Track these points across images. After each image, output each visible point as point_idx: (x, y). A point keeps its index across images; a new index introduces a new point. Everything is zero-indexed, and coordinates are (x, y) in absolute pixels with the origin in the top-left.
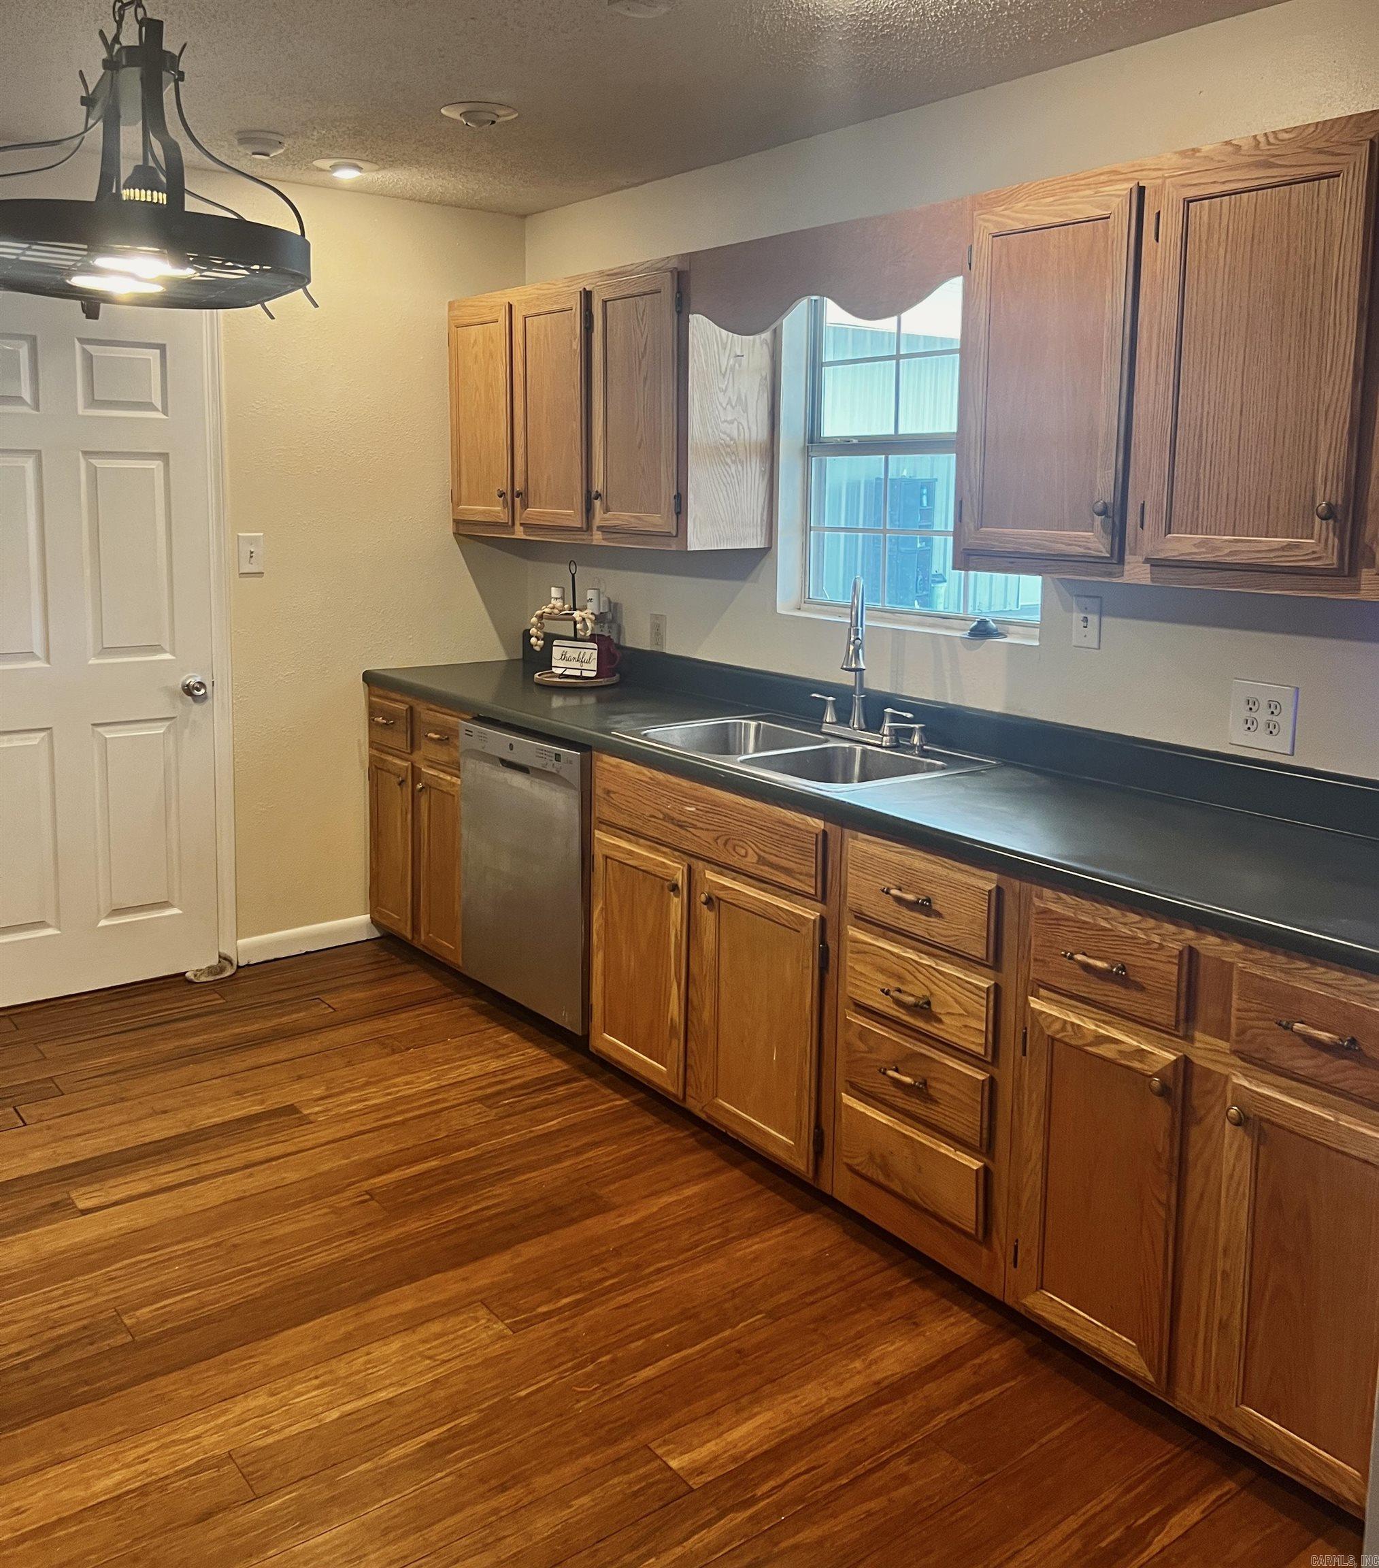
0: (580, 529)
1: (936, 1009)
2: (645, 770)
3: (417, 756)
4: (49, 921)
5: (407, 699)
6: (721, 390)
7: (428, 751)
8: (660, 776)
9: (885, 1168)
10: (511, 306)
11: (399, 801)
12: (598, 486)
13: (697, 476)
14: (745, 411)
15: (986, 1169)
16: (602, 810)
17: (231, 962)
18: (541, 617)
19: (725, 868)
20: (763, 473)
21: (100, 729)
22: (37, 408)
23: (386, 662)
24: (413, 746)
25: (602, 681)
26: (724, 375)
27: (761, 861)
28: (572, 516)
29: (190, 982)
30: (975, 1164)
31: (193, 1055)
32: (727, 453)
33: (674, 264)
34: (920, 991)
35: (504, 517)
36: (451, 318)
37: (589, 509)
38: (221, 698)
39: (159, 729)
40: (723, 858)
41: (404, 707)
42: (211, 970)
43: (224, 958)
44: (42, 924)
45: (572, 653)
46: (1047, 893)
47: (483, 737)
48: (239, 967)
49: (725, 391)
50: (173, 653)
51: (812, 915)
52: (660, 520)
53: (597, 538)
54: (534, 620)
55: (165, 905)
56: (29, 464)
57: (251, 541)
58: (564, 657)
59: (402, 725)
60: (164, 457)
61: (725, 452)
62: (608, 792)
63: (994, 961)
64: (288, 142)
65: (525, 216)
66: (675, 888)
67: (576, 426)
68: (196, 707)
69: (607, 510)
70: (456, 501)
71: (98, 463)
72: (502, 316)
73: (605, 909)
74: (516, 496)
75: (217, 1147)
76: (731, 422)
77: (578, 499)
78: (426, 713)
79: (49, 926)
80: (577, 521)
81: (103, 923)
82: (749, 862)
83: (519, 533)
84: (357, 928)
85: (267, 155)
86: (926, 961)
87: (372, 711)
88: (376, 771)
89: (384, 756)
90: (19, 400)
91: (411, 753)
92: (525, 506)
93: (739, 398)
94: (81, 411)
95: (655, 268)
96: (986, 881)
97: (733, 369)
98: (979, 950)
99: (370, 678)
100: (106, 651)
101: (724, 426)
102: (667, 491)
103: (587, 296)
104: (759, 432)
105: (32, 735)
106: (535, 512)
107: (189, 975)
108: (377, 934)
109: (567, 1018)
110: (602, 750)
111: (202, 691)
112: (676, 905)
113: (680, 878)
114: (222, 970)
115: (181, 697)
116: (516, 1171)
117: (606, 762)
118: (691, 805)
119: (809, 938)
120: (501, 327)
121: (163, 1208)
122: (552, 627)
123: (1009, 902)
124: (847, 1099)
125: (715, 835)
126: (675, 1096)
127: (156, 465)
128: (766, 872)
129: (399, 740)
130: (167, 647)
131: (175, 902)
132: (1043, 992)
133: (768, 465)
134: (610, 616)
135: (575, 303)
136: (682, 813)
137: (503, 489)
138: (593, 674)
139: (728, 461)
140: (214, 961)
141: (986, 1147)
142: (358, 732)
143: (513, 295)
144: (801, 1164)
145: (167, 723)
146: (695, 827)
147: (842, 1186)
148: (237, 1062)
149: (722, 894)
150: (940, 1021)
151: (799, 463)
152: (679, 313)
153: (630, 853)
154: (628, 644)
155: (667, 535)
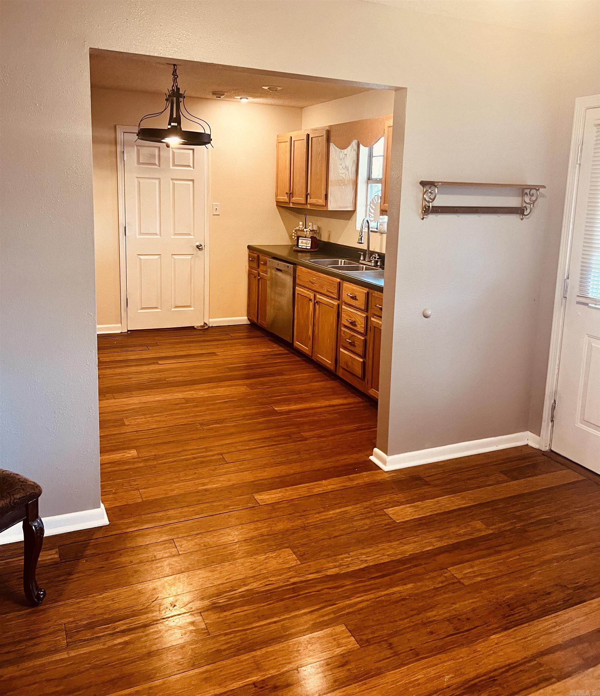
0: (304, 204)
1: (356, 323)
2: (306, 269)
3: (259, 270)
4: (158, 307)
5: (257, 253)
6: (340, 164)
7: (262, 268)
8: (310, 271)
9: (347, 365)
10: (291, 137)
11: (255, 282)
12: (309, 192)
13: (332, 189)
14: (348, 170)
15: (364, 361)
16: (298, 281)
17: (207, 324)
18: (296, 230)
19: (322, 294)
20: (353, 189)
21: (174, 256)
22: (160, 166)
23: (254, 243)
24: (258, 266)
25: (312, 250)
26: (341, 160)
27: (328, 291)
28: (302, 200)
29: (196, 329)
30: (361, 360)
31: (192, 342)
32: (342, 183)
33: (327, 128)
34: (354, 320)
35: (287, 200)
36: (277, 140)
37: (307, 198)
38: (207, 249)
39: (190, 257)
40: (320, 291)
41: (256, 255)
42: (201, 326)
43: (205, 324)
44: (156, 308)
45: (304, 241)
46: (376, 292)
47: (272, 262)
48: (209, 327)
49: (341, 165)
50: (194, 236)
51: (336, 304)
52: (321, 202)
53: (309, 207)
54: (294, 231)
55: (189, 306)
56: (157, 182)
57: (216, 205)
58: (302, 242)
59: (256, 261)
60: (193, 180)
61: (341, 182)
62: (299, 276)
63: (366, 310)
64: (226, 94)
65: (303, 108)
66: (311, 300)
67: (304, 174)
68: (200, 252)
69: (310, 198)
70: (277, 196)
71: (175, 182)
72: (289, 140)
73: (298, 308)
74: (290, 194)
75: (194, 357)
76: (343, 173)
77: (304, 196)
78: (261, 257)
79: (158, 309)
80: (304, 202)
81: (173, 310)
82: (324, 292)
83: (291, 205)
84: (244, 320)
85: (220, 97)
86: (356, 312)
87: (249, 257)
88: (250, 274)
89: (252, 270)
90: (155, 164)
91: (258, 269)
92: (293, 197)
93: (346, 166)
94: (171, 167)
95: (323, 129)
96: (365, 290)
97: (344, 159)
98: (363, 307)
99: (249, 247)
100: (176, 234)
101: (340, 175)
102: (324, 193)
103: (308, 135)
104: (352, 176)
105: (156, 256)
106: (294, 199)
107: (195, 327)
108: (249, 323)
109: (288, 339)
110: (298, 265)
111: (201, 247)
112: (311, 304)
113: (312, 298)
114: (204, 326)
115: (196, 250)
116: (264, 367)
117: (299, 268)
118: (315, 278)
119: (335, 308)
120: (288, 144)
121: (179, 365)
122: (299, 233)
123: (370, 294)
124: (341, 350)
125: (319, 285)
126: (310, 356)
127: (191, 183)
128: (328, 294)
129: (255, 265)
130: (192, 234)
131: (193, 306)
132: (375, 317)
133: (355, 186)
134: (318, 231)
135: (305, 138)
136: (313, 280)
137: (287, 192)
138: (309, 248)
139: (342, 184)
140: (203, 324)
141: (364, 356)
142: (246, 264)
143: (293, 134)
144: (332, 368)
145: (192, 256)
146: (315, 283)
147: (340, 373)
148: (202, 344)
149: (320, 301)
150: (357, 326)
151: (365, 185)
152: (328, 142)
153: (303, 292)
154: (323, 240)
155: (323, 206)
